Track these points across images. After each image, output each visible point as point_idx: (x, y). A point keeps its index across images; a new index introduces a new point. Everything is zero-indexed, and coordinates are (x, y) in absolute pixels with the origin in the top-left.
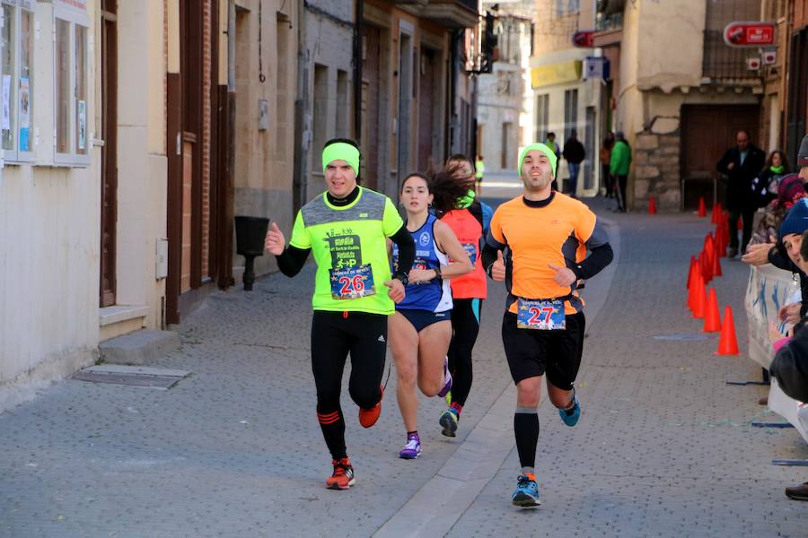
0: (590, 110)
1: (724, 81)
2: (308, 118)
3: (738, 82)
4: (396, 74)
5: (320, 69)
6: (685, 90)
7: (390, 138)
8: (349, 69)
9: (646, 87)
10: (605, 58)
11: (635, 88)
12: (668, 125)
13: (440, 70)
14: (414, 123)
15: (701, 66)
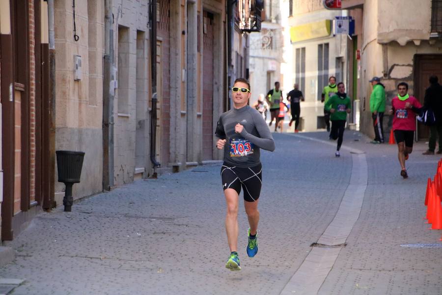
0: (339, 59)
2: (114, 70)
4: (183, 33)
5: (122, 29)
6: (417, 43)
7: (179, 85)
8: (146, 30)
9: (385, 41)
10: (350, 18)
11: (376, 41)
12: (403, 72)
13: (219, 29)
14: (200, 72)
15: (430, 23)
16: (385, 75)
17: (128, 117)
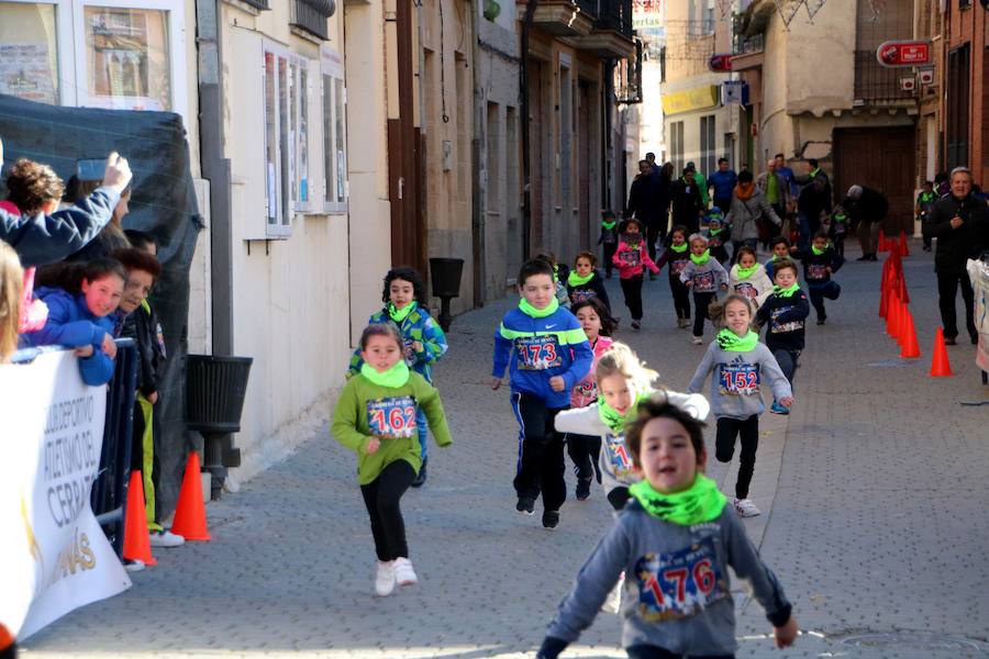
0: (728, 136)
1: (878, 103)
2: (484, 156)
3: (891, 103)
4: (557, 108)
5: (492, 105)
6: (837, 113)
7: (553, 175)
8: (517, 105)
9: (796, 112)
10: (743, 82)
11: (785, 113)
12: (820, 150)
13: (596, 102)
14: (575, 157)
15: (853, 88)
16: (797, 155)
17: (497, 215)
